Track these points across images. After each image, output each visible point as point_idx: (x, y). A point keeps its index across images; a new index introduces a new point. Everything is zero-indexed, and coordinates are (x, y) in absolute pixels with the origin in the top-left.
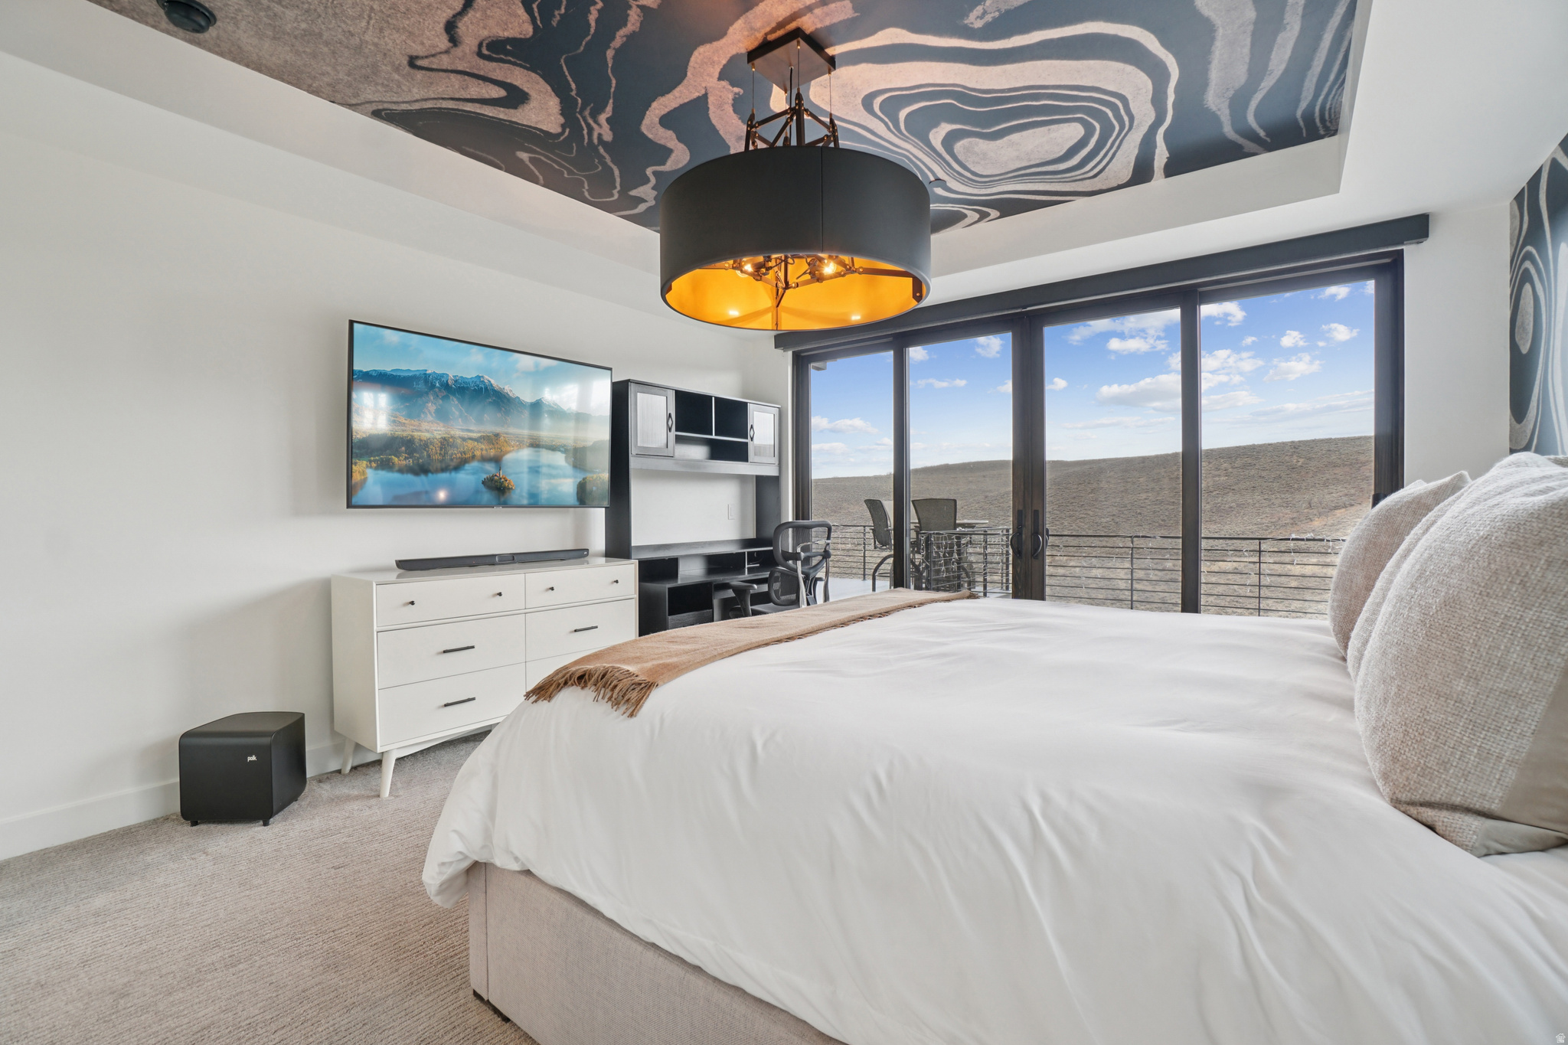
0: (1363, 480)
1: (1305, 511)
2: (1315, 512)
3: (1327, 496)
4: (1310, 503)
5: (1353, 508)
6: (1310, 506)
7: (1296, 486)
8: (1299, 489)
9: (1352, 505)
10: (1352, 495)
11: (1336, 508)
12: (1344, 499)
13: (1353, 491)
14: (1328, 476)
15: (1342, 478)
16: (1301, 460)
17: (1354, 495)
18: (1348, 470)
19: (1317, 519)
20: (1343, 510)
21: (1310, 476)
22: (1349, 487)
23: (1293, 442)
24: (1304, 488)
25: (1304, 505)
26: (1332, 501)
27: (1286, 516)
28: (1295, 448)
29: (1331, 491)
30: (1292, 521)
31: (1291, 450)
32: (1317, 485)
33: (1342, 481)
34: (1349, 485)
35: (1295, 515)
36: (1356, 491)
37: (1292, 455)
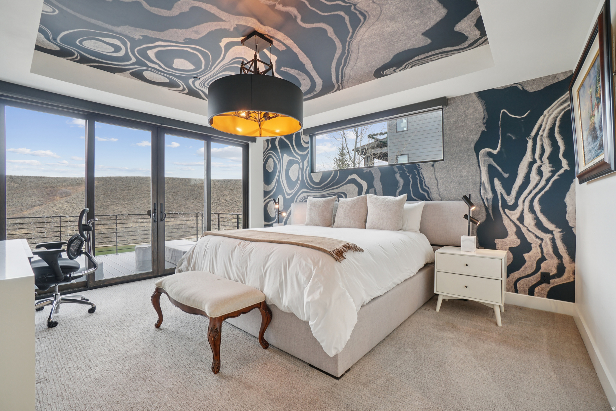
1: (20, 207)
2: (25, 208)
3: (30, 201)
4: (22, 204)
5: (43, 206)
7: (14, 196)
8: (15, 197)
9: (42, 205)
10: (42, 201)
11: (34, 206)
12: (38, 202)
13: (42, 199)
14: (30, 192)
16: (16, 185)
20: (38, 207)
21: (21, 192)
22: (40, 197)
23: (11, 176)
25: (19, 205)
27: (9, 210)
28: (12, 179)
29: (32, 199)
30: (12, 212)
31: (10, 180)
32: (25, 196)
33: (37, 194)
35: (14, 209)
37: (11, 182)
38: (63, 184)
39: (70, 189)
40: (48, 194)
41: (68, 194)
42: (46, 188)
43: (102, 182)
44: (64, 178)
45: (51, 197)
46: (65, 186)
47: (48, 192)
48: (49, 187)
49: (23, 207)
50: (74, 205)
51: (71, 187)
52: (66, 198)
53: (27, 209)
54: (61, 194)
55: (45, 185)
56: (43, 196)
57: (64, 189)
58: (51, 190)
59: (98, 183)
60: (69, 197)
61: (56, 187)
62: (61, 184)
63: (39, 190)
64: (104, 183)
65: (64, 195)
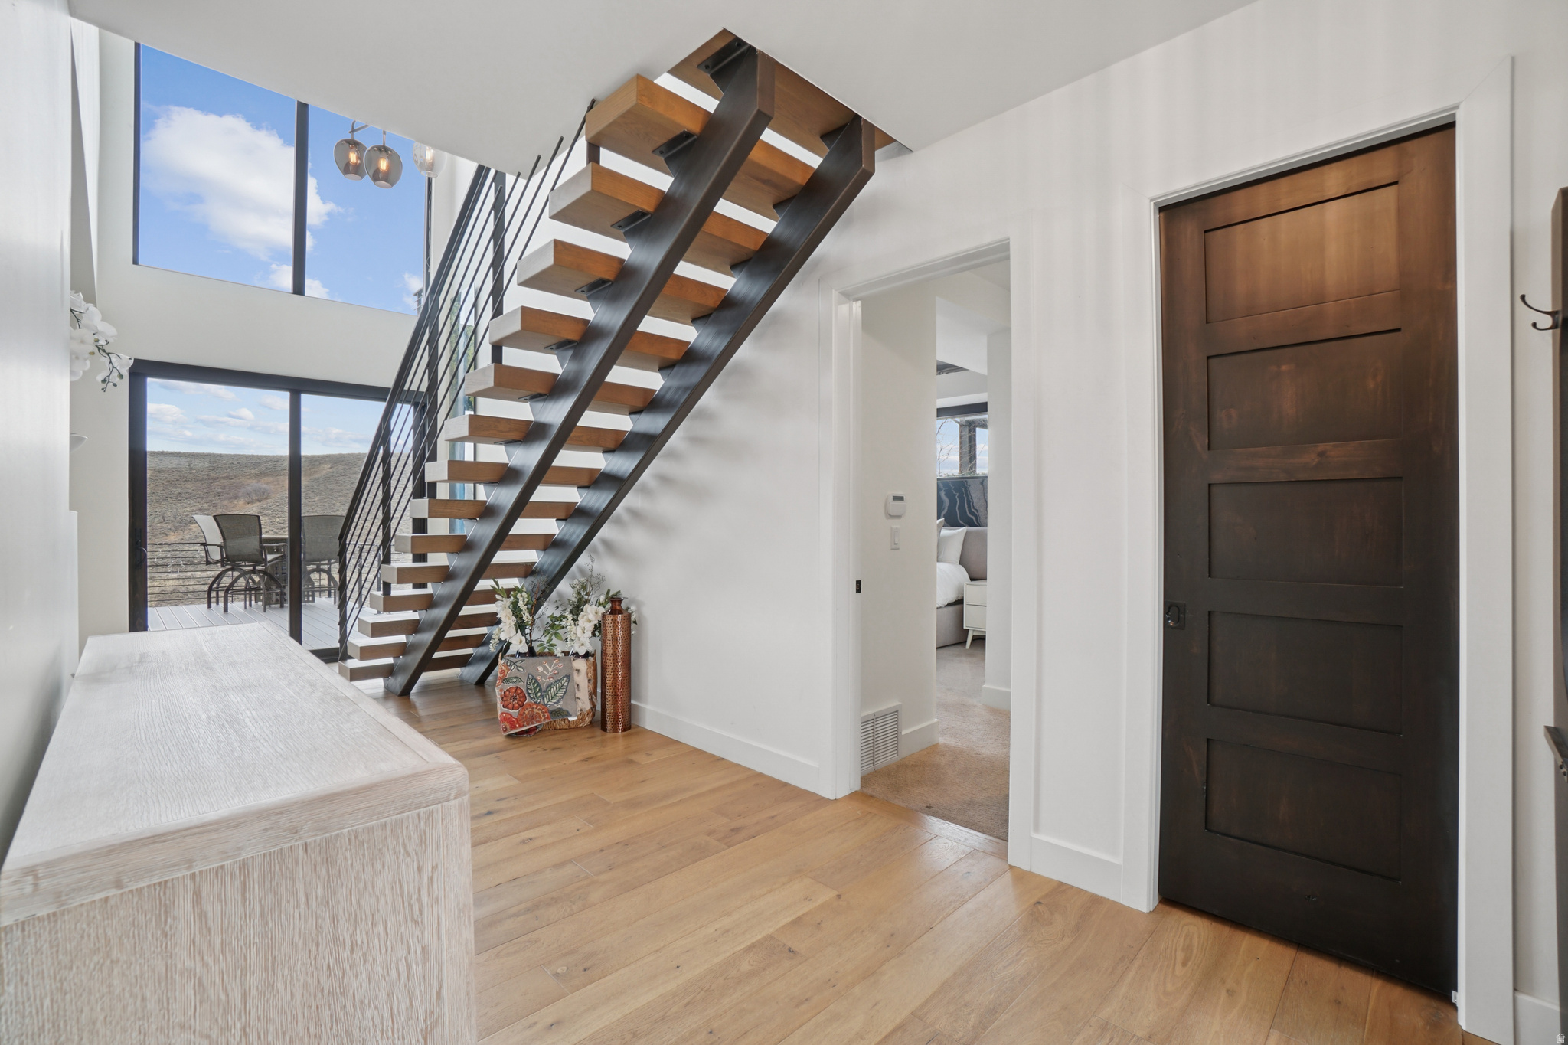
0: (215, 495)
1: (159, 525)
2: (169, 526)
3: (181, 511)
4: (163, 517)
6: (164, 520)
14: (180, 490)
15: (195, 492)
17: (208, 509)
18: (199, 485)
19: (172, 534)
21: (161, 489)
24: (155, 501)
25: (157, 519)
26: (187, 515)
32: (169, 499)
33: (195, 495)
34: (202, 500)
36: (209, 506)
38: (253, 472)
39: (268, 484)
40: (218, 494)
41: (264, 493)
42: (215, 480)
43: (341, 467)
44: (252, 457)
45: (226, 502)
46: (256, 475)
47: (220, 490)
48: (222, 478)
49: (165, 525)
50: (278, 520)
51: (271, 479)
52: (258, 504)
53: (176, 529)
54: (248, 494)
55: (213, 474)
56: (209, 499)
57: (253, 484)
58: (226, 484)
59: (331, 468)
60: (266, 501)
61: (235, 477)
62: (247, 470)
63: (199, 484)
64: (344, 469)
65: (255, 498)
